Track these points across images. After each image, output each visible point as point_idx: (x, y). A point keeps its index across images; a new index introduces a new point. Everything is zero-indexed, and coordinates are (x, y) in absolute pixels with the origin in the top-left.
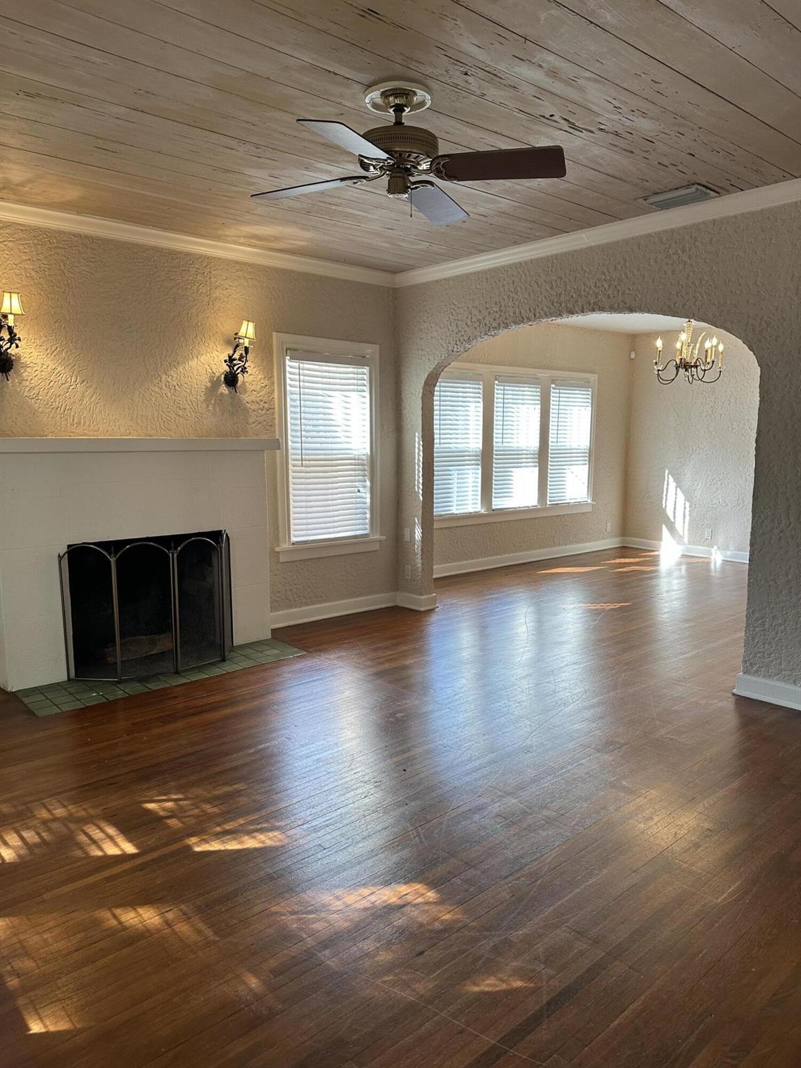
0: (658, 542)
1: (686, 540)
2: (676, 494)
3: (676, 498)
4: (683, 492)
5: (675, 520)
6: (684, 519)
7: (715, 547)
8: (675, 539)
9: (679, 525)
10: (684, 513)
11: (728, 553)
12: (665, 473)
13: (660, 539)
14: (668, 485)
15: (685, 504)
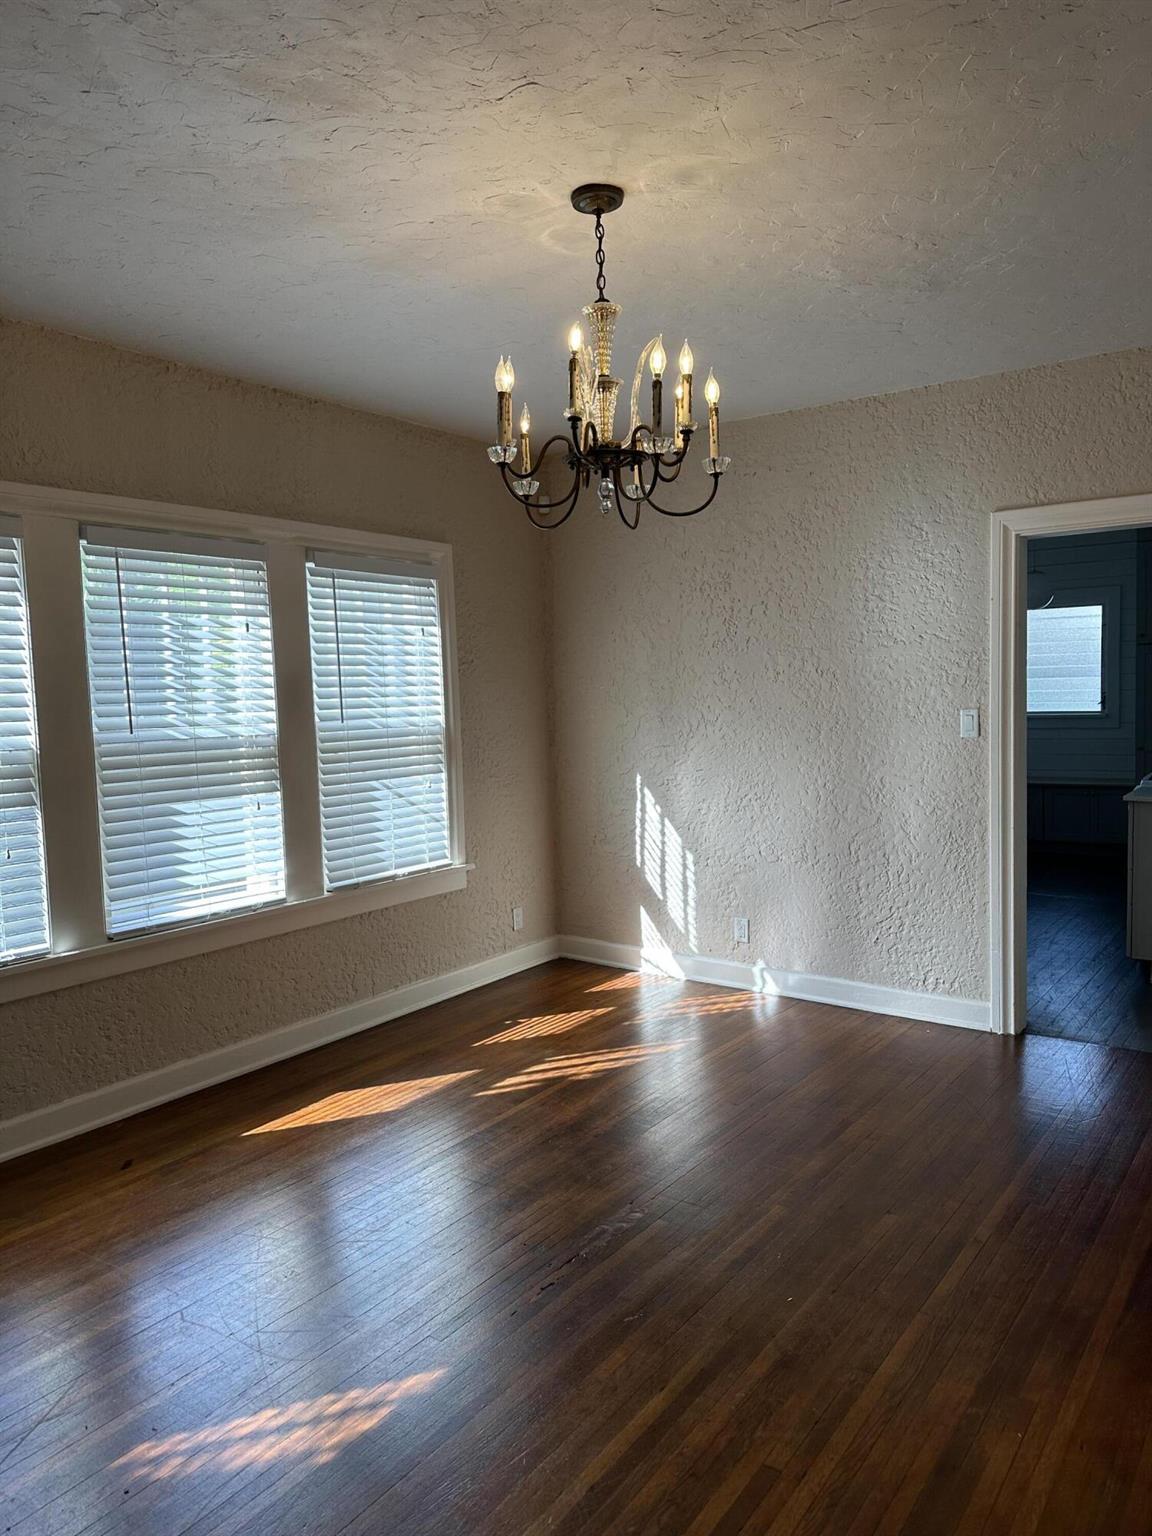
0: (635, 949)
1: (693, 943)
2: (663, 834)
3: (663, 843)
4: (677, 829)
5: (664, 894)
6: (685, 894)
7: (761, 964)
8: (668, 943)
9: (674, 908)
10: (685, 878)
11: (792, 979)
12: (635, 782)
13: (636, 941)
14: (643, 810)
15: (684, 857)
